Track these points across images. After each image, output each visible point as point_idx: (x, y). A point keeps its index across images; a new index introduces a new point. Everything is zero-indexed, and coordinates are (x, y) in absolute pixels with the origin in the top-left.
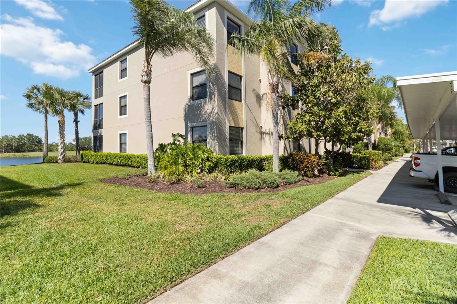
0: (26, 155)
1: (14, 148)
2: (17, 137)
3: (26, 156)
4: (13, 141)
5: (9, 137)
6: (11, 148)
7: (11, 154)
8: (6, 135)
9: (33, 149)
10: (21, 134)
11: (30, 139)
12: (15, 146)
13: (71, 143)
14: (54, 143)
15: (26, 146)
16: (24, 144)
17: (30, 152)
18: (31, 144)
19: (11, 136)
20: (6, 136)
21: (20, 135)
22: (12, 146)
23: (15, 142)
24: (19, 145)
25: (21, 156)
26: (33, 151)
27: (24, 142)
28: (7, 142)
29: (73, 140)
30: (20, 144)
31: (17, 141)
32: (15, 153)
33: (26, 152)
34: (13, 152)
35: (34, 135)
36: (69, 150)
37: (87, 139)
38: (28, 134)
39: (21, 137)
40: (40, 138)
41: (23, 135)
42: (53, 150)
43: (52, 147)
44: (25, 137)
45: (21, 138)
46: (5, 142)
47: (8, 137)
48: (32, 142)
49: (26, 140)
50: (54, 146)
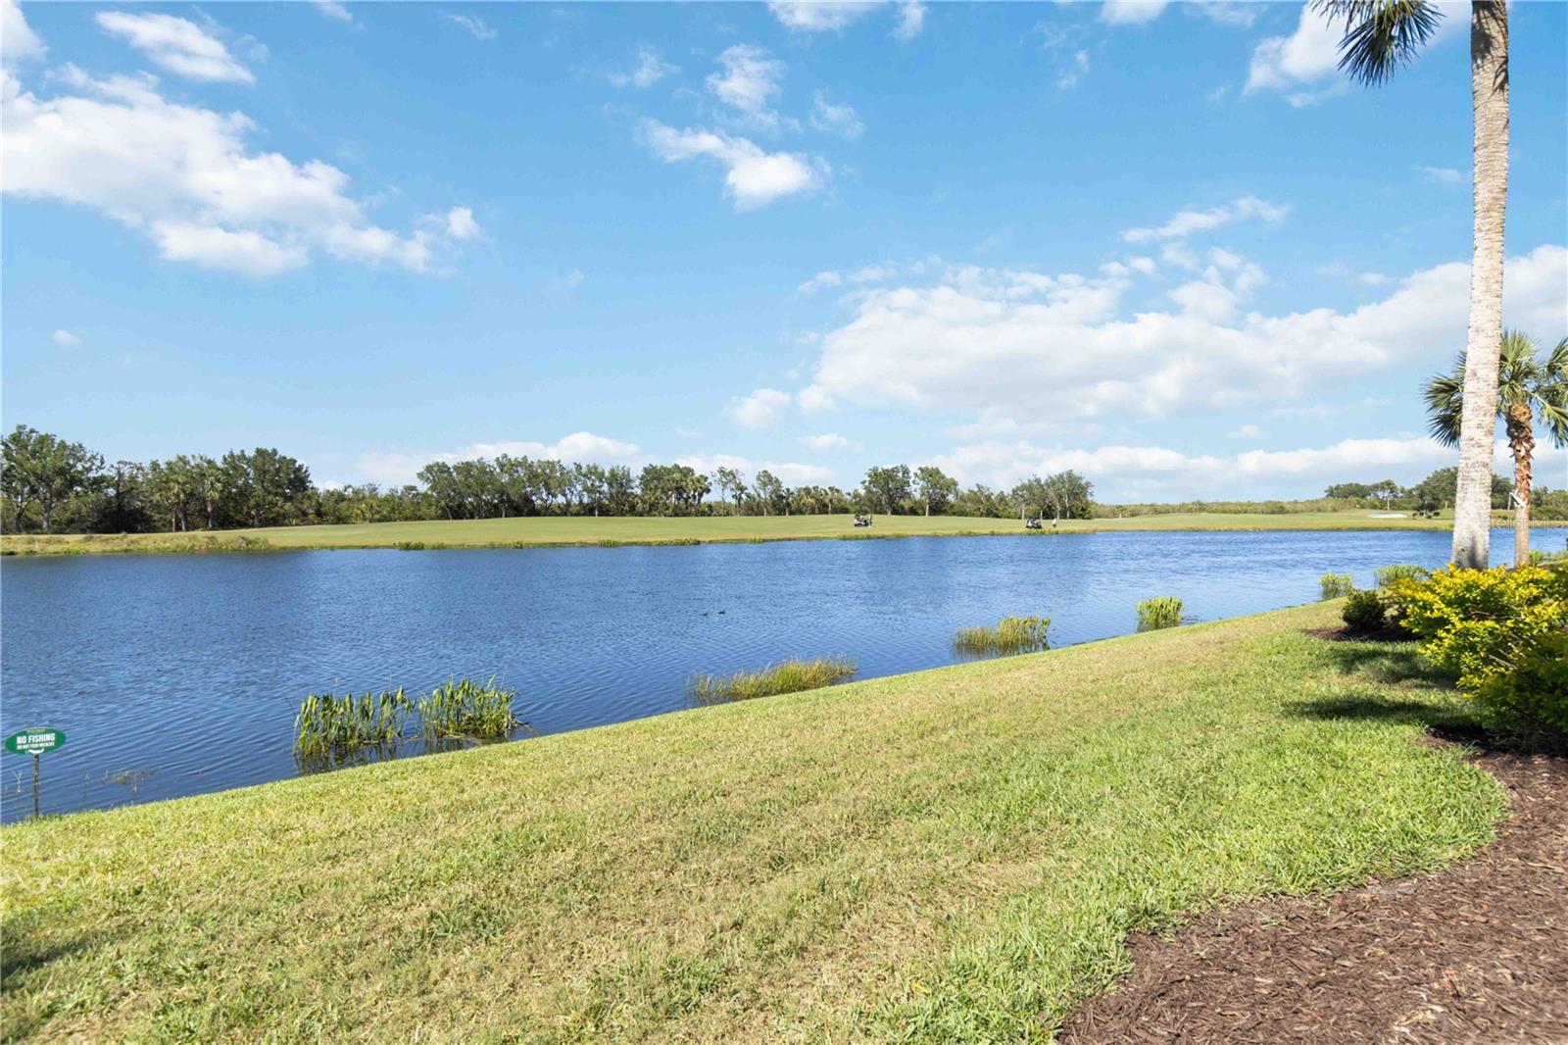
0: (255, 542)
1: (209, 509)
2: (219, 463)
3: (257, 546)
4: (207, 483)
5: (193, 463)
6: (200, 511)
7: (201, 536)
8: (181, 455)
9: (278, 513)
10: (237, 452)
11: (265, 472)
12: (213, 501)
13: (413, 488)
14: (350, 490)
15: (252, 502)
16: (245, 493)
17: (267, 526)
18: (269, 493)
19: (198, 461)
20: (182, 459)
21: (232, 455)
22: (205, 501)
23: (212, 484)
24: (226, 497)
25: (236, 546)
26: (276, 521)
27: (246, 483)
28: (187, 483)
29: (420, 475)
30: (230, 492)
31: (218, 481)
32: (213, 529)
33: (253, 526)
34: (205, 528)
35: (281, 453)
36: (407, 519)
37: (469, 471)
38: (260, 452)
39: (234, 461)
40: (301, 467)
41: (243, 456)
42: (348, 517)
43: (344, 505)
44: (249, 461)
45: (235, 468)
46: (178, 483)
47: (186, 463)
48: (272, 481)
49: (251, 475)
50: (350, 500)
